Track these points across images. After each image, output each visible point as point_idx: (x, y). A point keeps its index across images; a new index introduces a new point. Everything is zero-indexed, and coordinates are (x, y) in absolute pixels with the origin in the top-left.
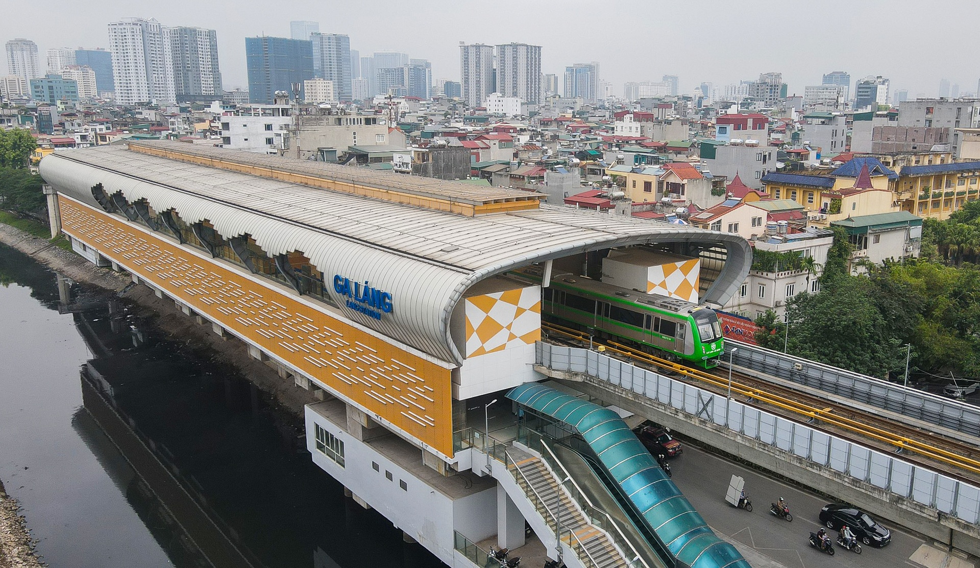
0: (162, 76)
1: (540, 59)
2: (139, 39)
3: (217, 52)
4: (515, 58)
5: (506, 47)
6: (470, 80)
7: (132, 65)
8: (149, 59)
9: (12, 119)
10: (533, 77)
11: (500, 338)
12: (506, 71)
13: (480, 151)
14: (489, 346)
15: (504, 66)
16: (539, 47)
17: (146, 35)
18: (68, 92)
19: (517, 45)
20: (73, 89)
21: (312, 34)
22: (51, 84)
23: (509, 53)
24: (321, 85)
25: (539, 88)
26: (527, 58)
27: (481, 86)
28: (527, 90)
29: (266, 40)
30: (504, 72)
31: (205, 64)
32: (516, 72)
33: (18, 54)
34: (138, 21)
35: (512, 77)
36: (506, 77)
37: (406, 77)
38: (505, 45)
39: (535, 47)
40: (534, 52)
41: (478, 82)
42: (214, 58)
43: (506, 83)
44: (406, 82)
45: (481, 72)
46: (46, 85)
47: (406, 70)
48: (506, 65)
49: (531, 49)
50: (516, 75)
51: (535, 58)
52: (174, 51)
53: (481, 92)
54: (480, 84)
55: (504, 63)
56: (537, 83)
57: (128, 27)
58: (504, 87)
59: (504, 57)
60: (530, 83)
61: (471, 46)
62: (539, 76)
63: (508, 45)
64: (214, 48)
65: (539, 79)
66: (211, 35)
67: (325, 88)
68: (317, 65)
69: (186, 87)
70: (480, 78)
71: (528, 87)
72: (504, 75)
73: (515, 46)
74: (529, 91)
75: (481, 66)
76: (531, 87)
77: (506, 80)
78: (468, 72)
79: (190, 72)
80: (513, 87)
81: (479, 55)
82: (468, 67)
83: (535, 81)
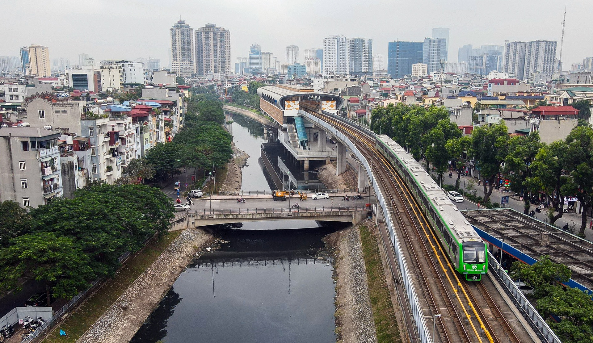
0: (344, 63)
1: (555, 49)
2: (335, 45)
3: (372, 50)
4: (537, 50)
5: (533, 43)
6: (509, 63)
7: (331, 58)
8: (339, 54)
9: (268, 81)
10: (549, 61)
11: (291, 108)
12: (531, 58)
13: (391, 91)
14: (289, 109)
15: (530, 55)
16: (555, 42)
17: (339, 43)
18: (302, 71)
19: (540, 42)
20: (304, 70)
21: (426, 38)
22: (295, 68)
23: (534, 46)
24: (420, 66)
25: (553, 67)
26: (546, 49)
27: (515, 66)
28: (544, 68)
29: (399, 43)
30: (530, 58)
31: (365, 57)
32: (537, 58)
33: (290, 52)
34: (336, 36)
35: (534, 60)
36: (531, 61)
37: (484, 61)
38: (532, 42)
39: (552, 42)
40: (551, 46)
41: (514, 64)
42: (370, 53)
43: (531, 64)
44: (484, 64)
45: (516, 58)
46: (293, 68)
47: (485, 56)
48: (532, 54)
49: (549, 44)
50: (537, 60)
51: (552, 49)
52: (351, 50)
53: (515, 70)
54: (515, 65)
55: (530, 53)
56: (552, 64)
57: (331, 40)
58: (529, 67)
59: (531, 49)
60: (546, 64)
61: (513, 43)
62: (554, 60)
63: (534, 42)
64: (370, 48)
65: (554, 62)
66: (370, 42)
67: (423, 68)
68: (425, 55)
69: (355, 68)
70: (515, 62)
71: (544, 67)
72: (530, 60)
73: (538, 42)
74: (545, 69)
75: (517, 54)
76: (547, 67)
77: (531, 63)
78: (508, 58)
79: (357, 61)
80: (535, 67)
81: (516, 48)
82: (509, 55)
83: (550, 63)
